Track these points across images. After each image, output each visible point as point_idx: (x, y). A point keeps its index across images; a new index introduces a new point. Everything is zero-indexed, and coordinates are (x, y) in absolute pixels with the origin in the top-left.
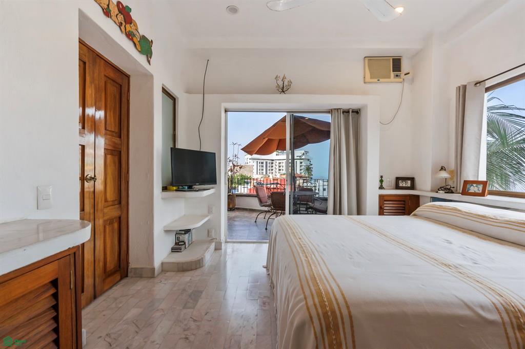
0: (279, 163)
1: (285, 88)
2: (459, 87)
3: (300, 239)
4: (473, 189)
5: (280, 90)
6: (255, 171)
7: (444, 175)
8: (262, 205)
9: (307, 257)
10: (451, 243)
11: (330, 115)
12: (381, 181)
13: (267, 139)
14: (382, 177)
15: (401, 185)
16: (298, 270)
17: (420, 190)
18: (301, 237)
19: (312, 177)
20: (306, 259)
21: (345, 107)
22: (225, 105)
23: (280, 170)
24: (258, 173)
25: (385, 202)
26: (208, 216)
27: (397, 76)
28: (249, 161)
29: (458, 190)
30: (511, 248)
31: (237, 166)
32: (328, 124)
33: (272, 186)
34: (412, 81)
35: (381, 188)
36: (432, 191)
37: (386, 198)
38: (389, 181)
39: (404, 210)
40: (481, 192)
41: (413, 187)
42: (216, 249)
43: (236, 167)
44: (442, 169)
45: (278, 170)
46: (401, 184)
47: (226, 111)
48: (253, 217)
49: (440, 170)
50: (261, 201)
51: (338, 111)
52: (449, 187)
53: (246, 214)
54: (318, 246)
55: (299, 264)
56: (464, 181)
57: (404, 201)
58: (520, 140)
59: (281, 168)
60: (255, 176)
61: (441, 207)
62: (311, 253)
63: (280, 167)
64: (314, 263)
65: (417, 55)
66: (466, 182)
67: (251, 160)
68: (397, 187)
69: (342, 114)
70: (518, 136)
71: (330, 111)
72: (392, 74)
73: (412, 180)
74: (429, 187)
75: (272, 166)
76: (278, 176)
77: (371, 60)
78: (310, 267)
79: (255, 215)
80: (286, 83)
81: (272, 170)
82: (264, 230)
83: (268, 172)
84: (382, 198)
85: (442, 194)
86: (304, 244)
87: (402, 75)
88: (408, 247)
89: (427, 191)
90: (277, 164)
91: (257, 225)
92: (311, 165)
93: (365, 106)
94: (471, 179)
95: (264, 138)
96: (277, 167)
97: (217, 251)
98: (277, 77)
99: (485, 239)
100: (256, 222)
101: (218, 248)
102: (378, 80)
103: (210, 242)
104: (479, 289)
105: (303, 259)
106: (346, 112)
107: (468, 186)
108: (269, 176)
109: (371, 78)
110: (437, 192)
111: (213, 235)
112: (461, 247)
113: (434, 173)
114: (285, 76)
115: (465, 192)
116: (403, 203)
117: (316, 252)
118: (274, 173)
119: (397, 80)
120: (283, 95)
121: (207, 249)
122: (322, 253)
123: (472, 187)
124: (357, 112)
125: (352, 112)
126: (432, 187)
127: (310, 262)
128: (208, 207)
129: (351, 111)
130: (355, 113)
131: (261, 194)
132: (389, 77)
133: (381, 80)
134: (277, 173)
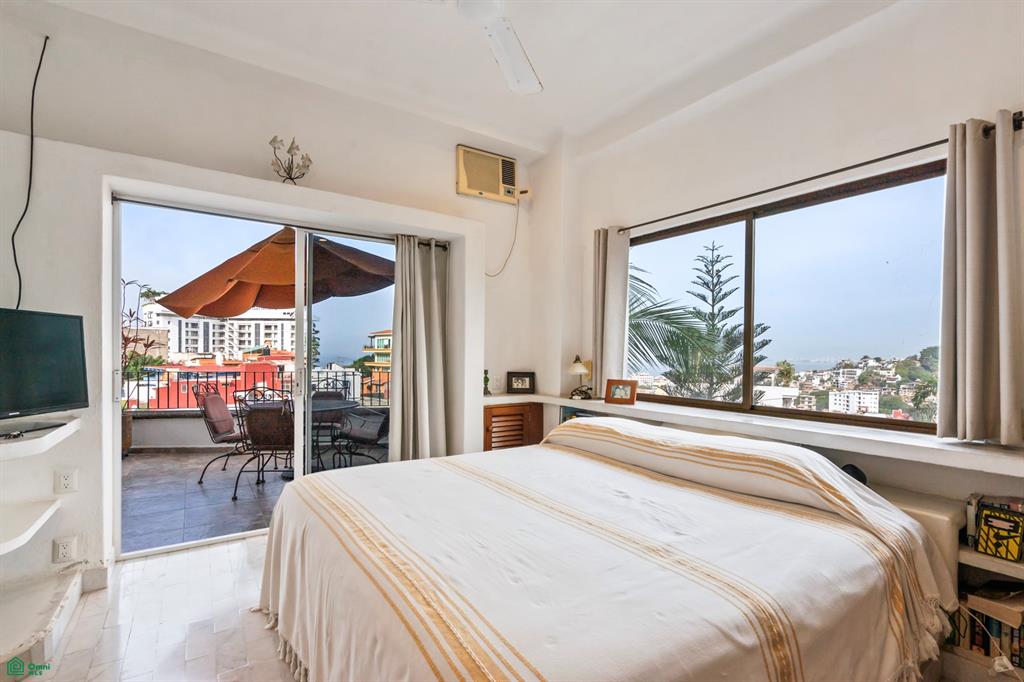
0: (241, 327)
1: (295, 170)
2: (599, 231)
3: (384, 546)
4: (621, 393)
5: (282, 172)
6: (173, 343)
7: (580, 369)
8: (220, 438)
9: (428, 604)
10: (627, 497)
11: (394, 247)
12: (486, 380)
13: (235, 282)
14: (486, 372)
15: (515, 386)
16: (425, 653)
17: (545, 395)
18: (387, 543)
19: (318, 357)
20: (430, 610)
21: (425, 235)
22: (111, 182)
23: (241, 342)
24: (183, 349)
25: (494, 420)
26: (53, 501)
27: (509, 192)
28: (155, 318)
29: (598, 393)
30: (695, 491)
31: (136, 341)
32: (390, 265)
33: (222, 379)
34: (531, 205)
35: (486, 392)
36: (563, 395)
37: (495, 412)
38: (497, 380)
39: (522, 430)
40: (629, 397)
41: (532, 390)
42: (84, 593)
43: (132, 345)
44: (578, 359)
45: (236, 342)
46: (517, 384)
47: (115, 198)
48: (192, 470)
49: (575, 362)
50: (214, 430)
51: (409, 240)
52: (584, 389)
53: (168, 464)
54: (436, 560)
55: (419, 630)
56: (609, 380)
57: (522, 415)
58: (638, 313)
59: (246, 338)
60: (173, 356)
61: (588, 428)
62: (433, 587)
63: (241, 335)
64: (453, 618)
65: (537, 163)
66: (610, 383)
67: (160, 318)
68: (510, 390)
69: (417, 248)
70: (635, 305)
71: (393, 239)
72: (502, 187)
73: (532, 375)
74: (557, 390)
75: (222, 334)
76: (238, 356)
77: (468, 152)
78: (450, 636)
79: (194, 464)
80: (298, 160)
81: (222, 342)
82: (230, 500)
83: (211, 346)
84: (489, 412)
85: (577, 403)
86: (405, 564)
87: (517, 193)
88: (583, 520)
89: (556, 397)
90: (236, 327)
91: (204, 491)
92: (317, 332)
93: (461, 239)
94: (615, 377)
95: (231, 280)
96: (235, 336)
97: (91, 598)
98: (274, 141)
99: (659, 480)
100: (200, 482)
101: (93, 587)
102: (481, 193)
103: (65, 576)
104: (715, 589)
105: (422, 610)
106: (425, 244)
107: (613, 388)
108: (214, 357)
109: (469, 186)
110: (571, 398)
111: (74, 552)
112: (644, 503)
113: (565, 366)
114: (296, 143)
115: (609, 399)
116: (520, 417)
117: (441, 581)
118: (227, 350)
119: (508, 199)
120: (289, 187)
121: (55, 603)
122: (453, 580)
123: (618, 390)
124: (444, 247)
125: (436, 246)
126: (562, 390)
127: (445, 617)
128: (55, 473)
129: (433, 244)
130: (441, 249)
131: (215, 413)
132: (497, 192)
133: (485, 194)
134: (236, 349)
